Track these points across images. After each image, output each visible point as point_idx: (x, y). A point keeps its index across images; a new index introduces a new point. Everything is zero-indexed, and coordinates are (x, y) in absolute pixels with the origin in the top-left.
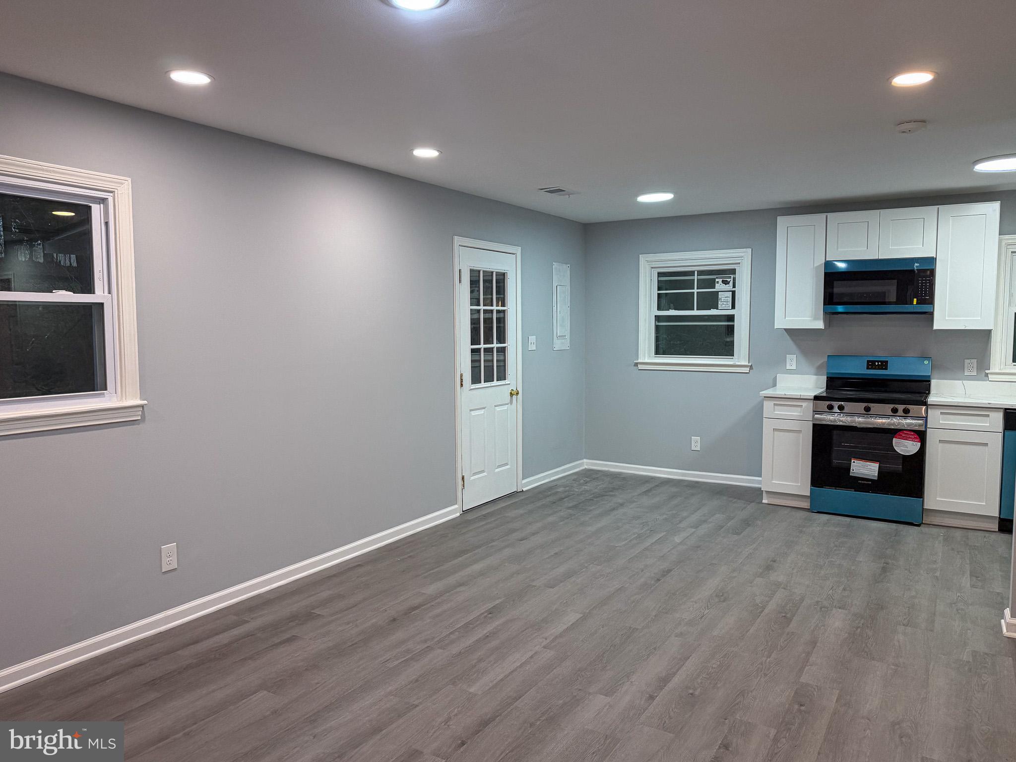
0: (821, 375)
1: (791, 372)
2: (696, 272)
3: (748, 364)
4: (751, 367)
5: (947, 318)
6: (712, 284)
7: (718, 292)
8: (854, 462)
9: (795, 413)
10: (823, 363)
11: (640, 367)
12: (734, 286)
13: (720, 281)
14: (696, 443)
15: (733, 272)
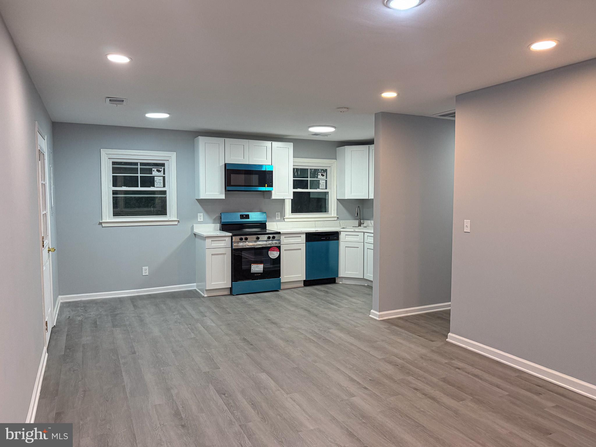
0: (216, 223)
1: (201, 223)
2: (139, 164)
3: (177, 220)
4: (179, 221)
5: (277, 194)
6: (150, 171)
7: (154, 177)
8: (253, 266)
9: (222, 244)
10: (216, 217)
11: (104, 225)
12: (164, 174)
13: (155, 170)
14: (146, 271)
15: (163, 165)
